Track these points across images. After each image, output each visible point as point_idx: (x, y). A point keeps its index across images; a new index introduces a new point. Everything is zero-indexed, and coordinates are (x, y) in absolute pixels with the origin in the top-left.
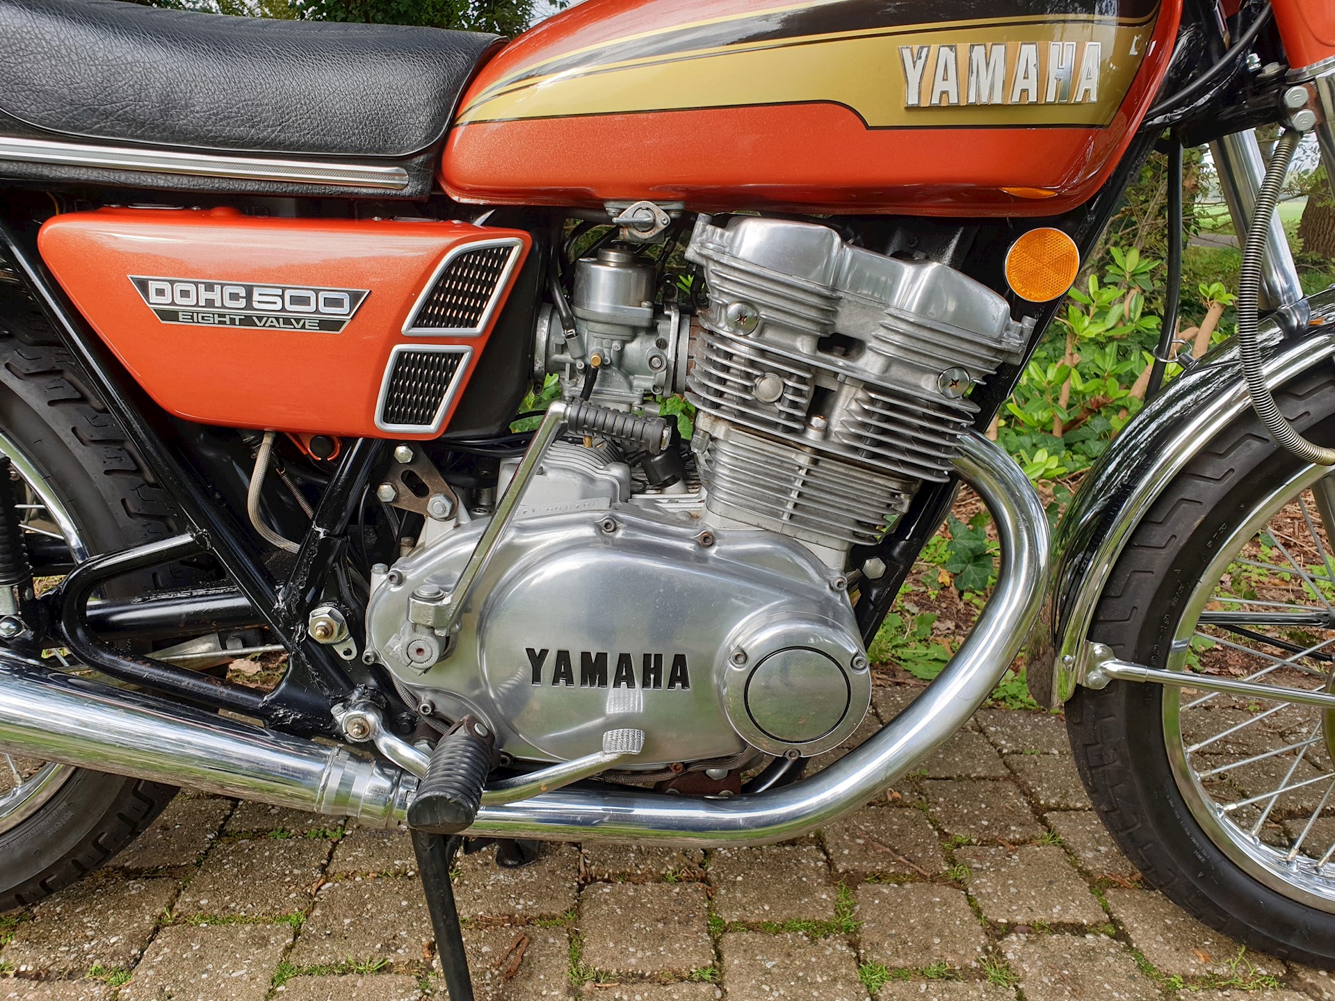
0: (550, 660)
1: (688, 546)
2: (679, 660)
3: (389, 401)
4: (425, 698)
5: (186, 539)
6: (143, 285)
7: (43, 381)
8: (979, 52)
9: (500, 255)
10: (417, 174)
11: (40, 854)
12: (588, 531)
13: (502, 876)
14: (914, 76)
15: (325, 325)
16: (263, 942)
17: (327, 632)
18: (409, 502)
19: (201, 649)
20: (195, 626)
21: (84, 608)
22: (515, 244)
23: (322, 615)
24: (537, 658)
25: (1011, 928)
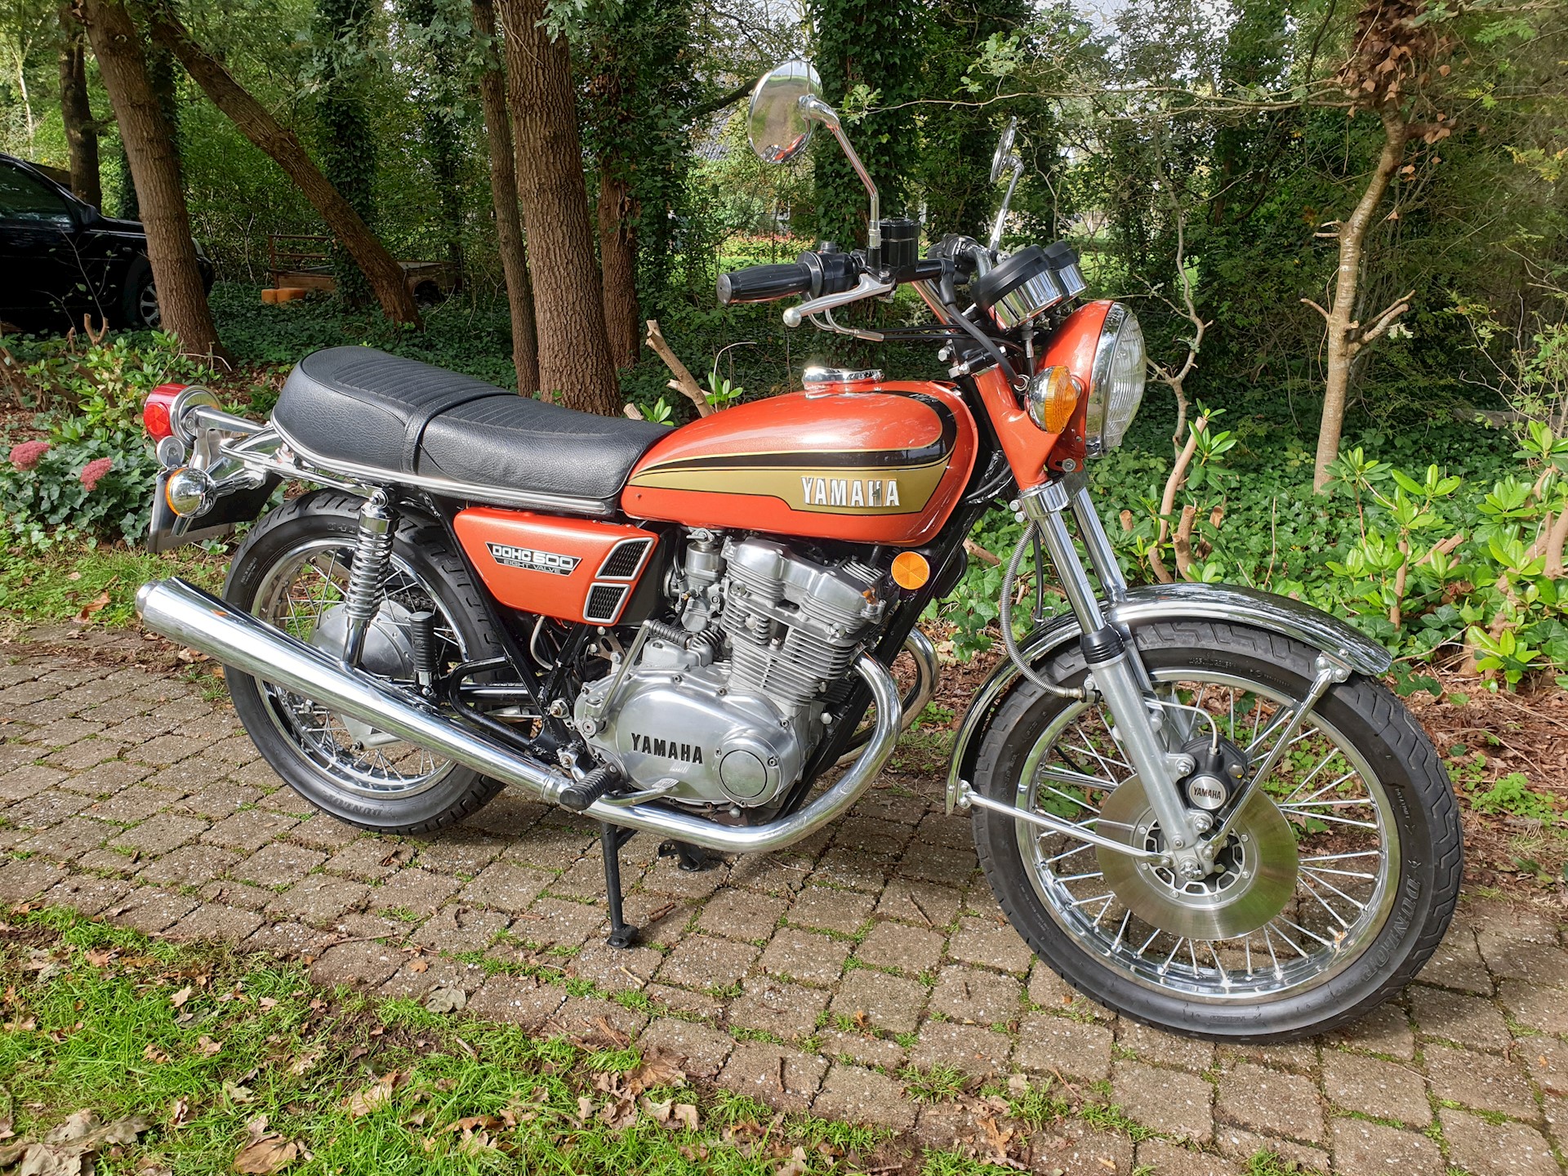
0: (641, 740)
1: (713, 694)
2: (698, 749)
3: (590, 607)
4: (598, 751)
5: (502, 659)
6: (491, 546)
7: (457, 574)
8: (834, 483)
9: (643, 545)
10: (609, 506)
11: (437, 805)
12: (668, 681)
13: (678, 874)
14: (807, 491)
15: (563, 572)
16: (539, 879)
17: (557, 713)
18: (604, 654)
19: (510, 713)
20: (509, 701)
21: (459, 685)
22: (650, 540)
23: (557, 703)
24: (636, 738)
25: (958, 962)
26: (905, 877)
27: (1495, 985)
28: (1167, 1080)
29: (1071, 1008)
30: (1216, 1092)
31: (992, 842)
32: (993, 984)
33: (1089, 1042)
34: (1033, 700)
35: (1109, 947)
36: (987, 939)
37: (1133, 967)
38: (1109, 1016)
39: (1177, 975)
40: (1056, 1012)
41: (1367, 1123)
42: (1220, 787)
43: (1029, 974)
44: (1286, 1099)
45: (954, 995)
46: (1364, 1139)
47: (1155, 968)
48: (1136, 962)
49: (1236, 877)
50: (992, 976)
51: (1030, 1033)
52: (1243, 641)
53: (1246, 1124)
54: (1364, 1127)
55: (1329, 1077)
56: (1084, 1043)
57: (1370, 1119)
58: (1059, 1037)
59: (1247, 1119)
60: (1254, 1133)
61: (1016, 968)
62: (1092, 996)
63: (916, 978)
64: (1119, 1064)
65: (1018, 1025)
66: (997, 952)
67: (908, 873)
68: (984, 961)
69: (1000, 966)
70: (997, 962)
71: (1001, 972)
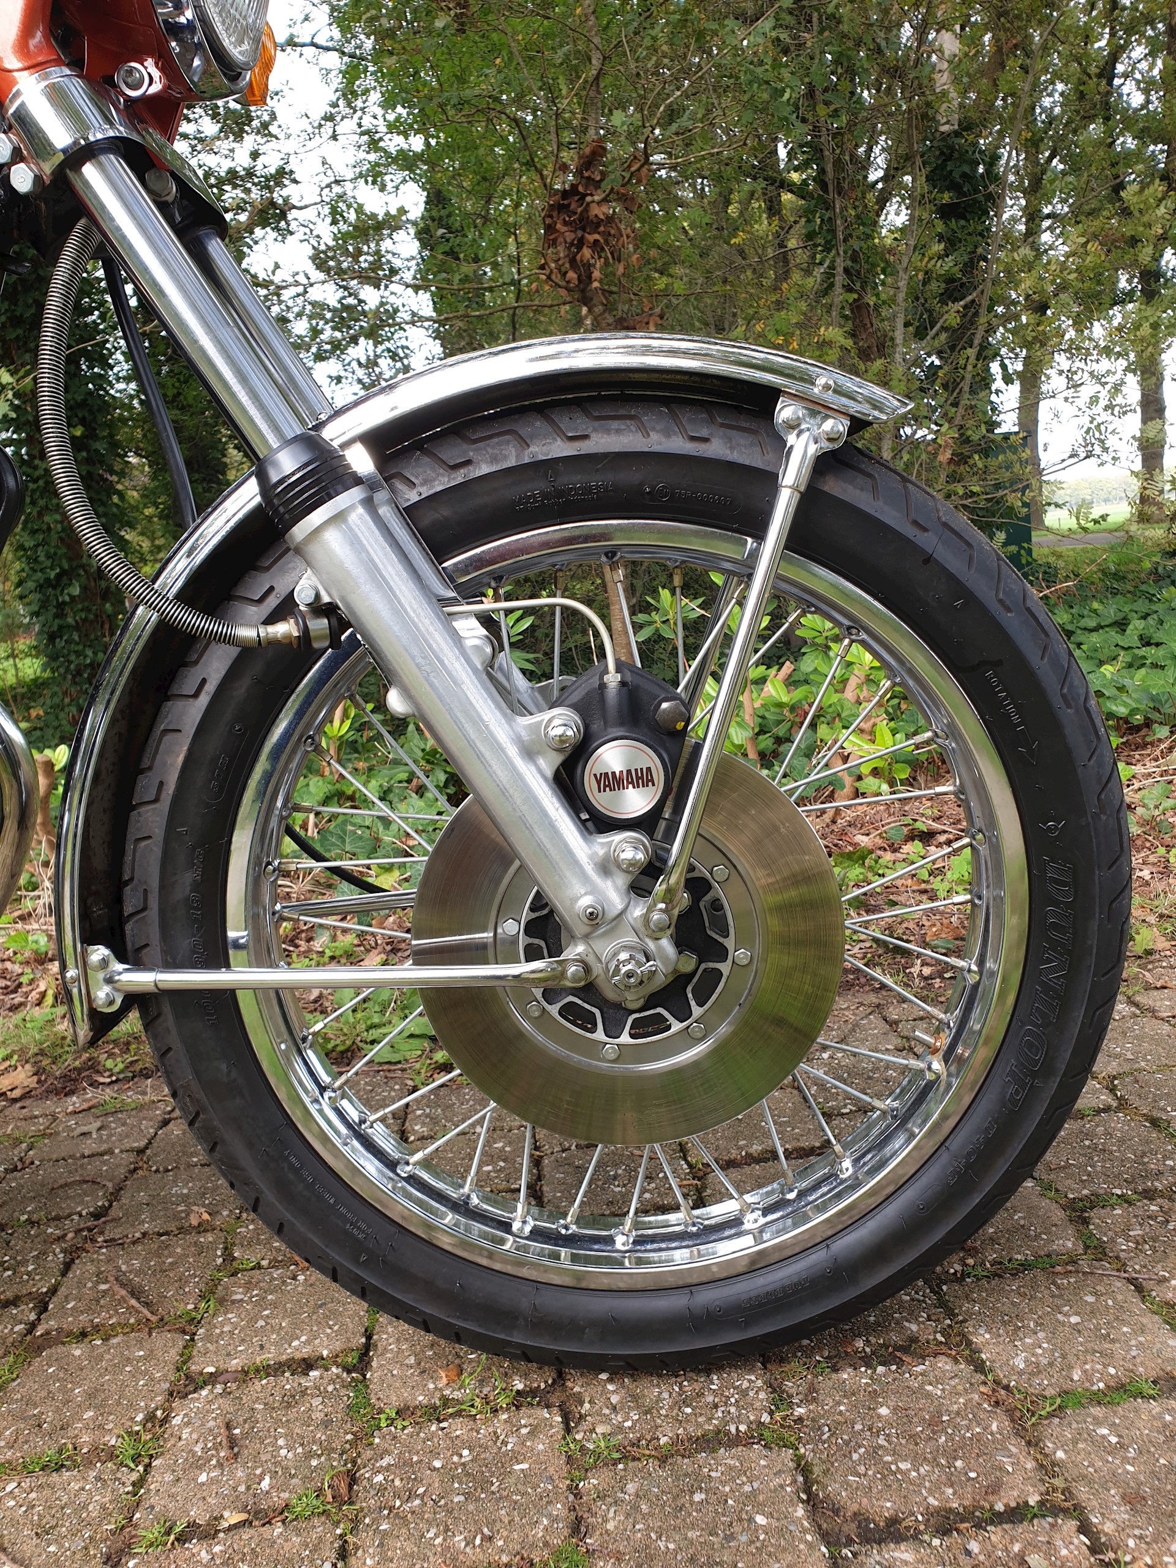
25: (212, 1379)
26: (110, 1242)
27: (1112, 1090)
28: (699, 1481)
29: (464, 1391)
30: (803, 1468)
31: (197, 1073)
32: (290, 1401)
33: (516, 1458)
34: (204, 700)
35: (506, 1227)
36: (274, 1305)
37: (564, 1252)
38: (541, 1380)
39: (653, 1239)
40: (434, 1413)
41: (1096, 1411)
42: (648, 759)
43: (367, 1347)
44: (935, 1423)
45: (199, 1464)
46: (1113, 1450)
47: (610, 1240)
48: (570, 1241)
49: (725, 968)
50: (288, 1382)
51: (381, 1489)
52: (615, 424)
53: (893, 1521)
54: (1098, 1422)
55: (981, 1337)
56: (504, 1462)
57: (1097, 1398)
58: (448, 1473)
59: (889, 1506)
60: (916, 1537)
61: (338, 1346)
62: (495, 1348)
63: (112, 1455)
64: (591, 1483)
65: (353, 1480)
66: (295, 1325)
67: (116, 1233)
68: (270, 1356)
69: (306, 1352)
70: (299, 1348)
71: (307, 1365)
